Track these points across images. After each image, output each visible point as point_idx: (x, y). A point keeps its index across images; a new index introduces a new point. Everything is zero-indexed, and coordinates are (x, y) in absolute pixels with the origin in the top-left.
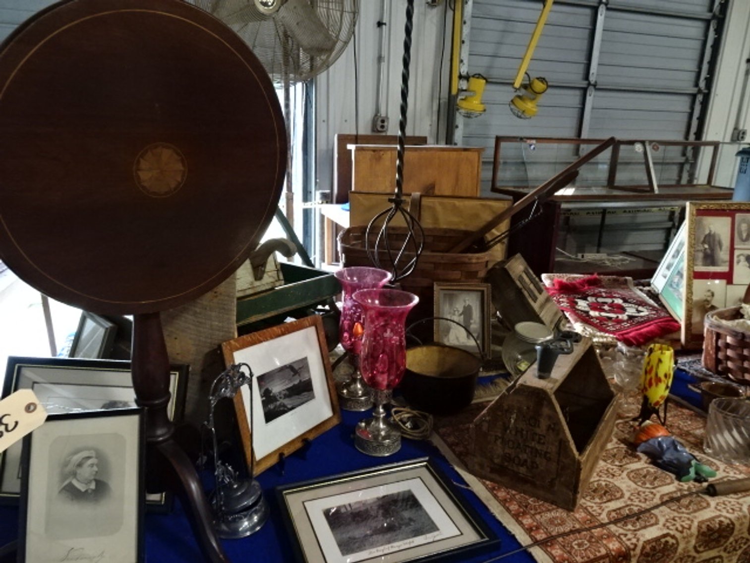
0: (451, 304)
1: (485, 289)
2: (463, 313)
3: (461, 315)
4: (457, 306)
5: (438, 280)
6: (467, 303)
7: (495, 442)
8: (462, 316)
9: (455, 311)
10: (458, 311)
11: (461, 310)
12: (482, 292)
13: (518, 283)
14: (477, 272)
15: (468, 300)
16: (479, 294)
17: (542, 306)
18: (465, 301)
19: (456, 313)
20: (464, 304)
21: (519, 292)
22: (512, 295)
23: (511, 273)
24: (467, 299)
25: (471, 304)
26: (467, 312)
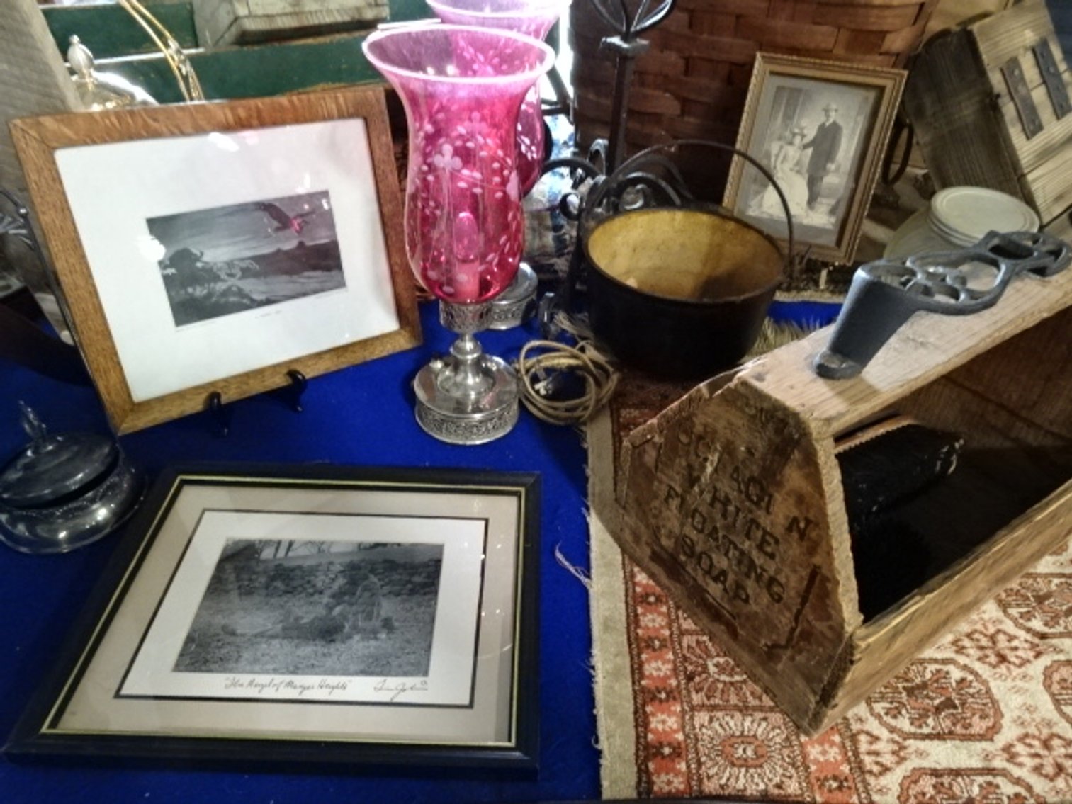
0: (788, 117)
1: (889, 84)
2: (812, 143)
3: (805, 147)
4: (804, 123)
5: (771, 46)
6: (833, 117)
7: (666, 500)
8: (810, 151)
9: (794, 135)
10: (803, 136)
11: (811, 133)
12: (881, 89)
13: (996, 80)
14: (883, 34)
15: (836, 110)
16: (872, 95)
17: (1047, 154)
18: (827, 111)
19: (797, 140)
20: (823, 119)
21: (991, 105)
22: (967, 110)
23: (983, 47)
24: (834, 106)
25: (840, 122)
26: (825, 142)
